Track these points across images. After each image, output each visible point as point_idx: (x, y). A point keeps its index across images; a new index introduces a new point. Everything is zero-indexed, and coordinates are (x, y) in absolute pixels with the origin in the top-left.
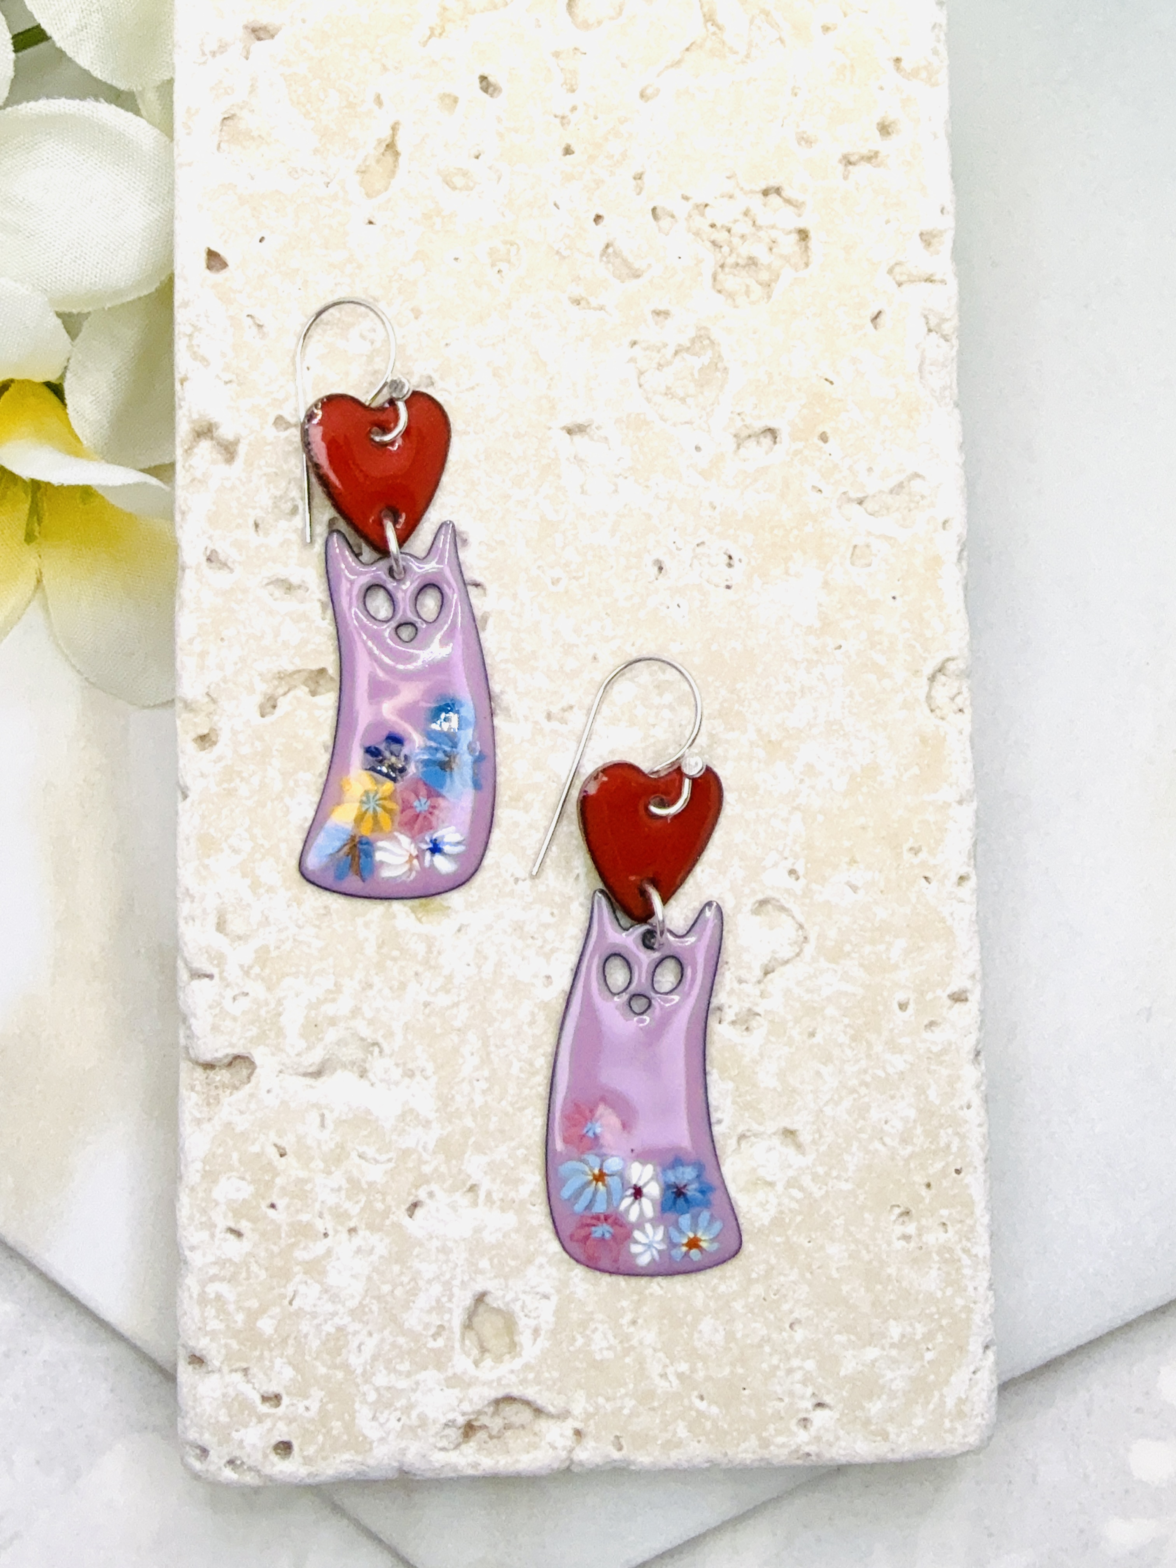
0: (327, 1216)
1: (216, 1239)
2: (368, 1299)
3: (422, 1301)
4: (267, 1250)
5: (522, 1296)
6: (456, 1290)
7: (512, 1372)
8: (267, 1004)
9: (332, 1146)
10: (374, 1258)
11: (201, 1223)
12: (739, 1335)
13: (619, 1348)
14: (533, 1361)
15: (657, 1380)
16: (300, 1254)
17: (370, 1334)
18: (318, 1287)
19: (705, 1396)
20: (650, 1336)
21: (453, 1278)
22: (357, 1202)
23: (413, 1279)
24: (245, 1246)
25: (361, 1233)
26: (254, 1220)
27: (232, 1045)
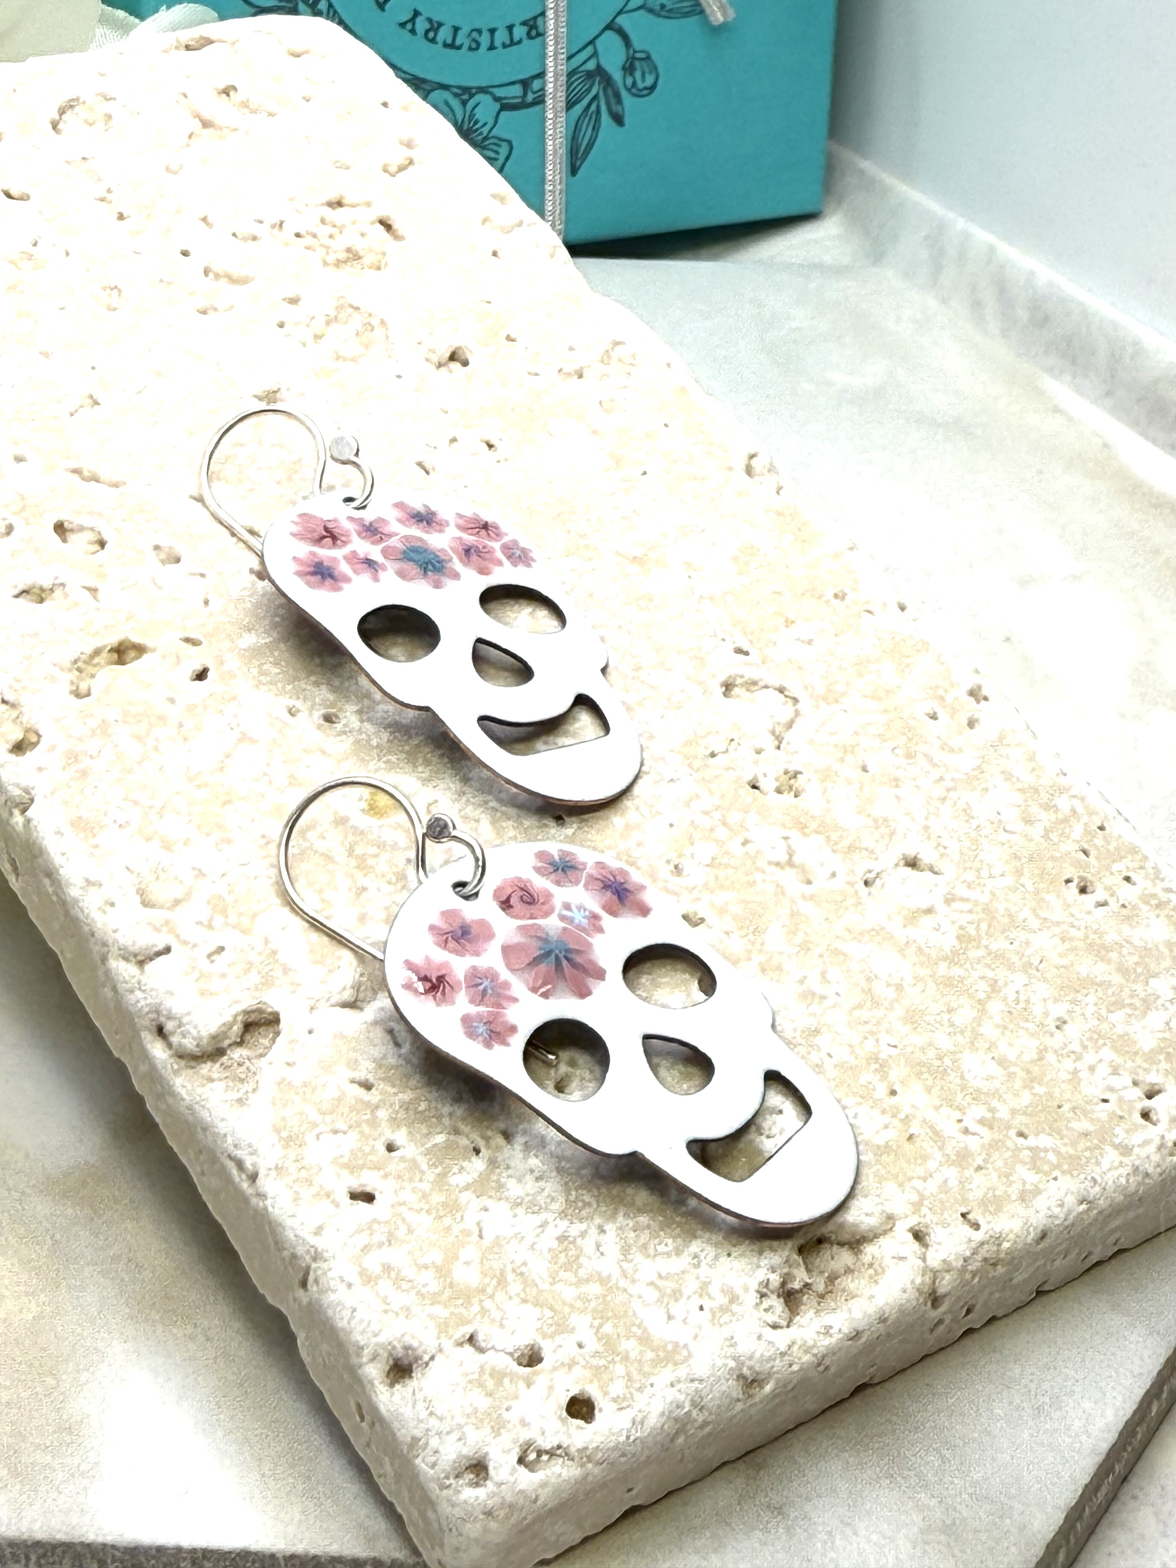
8: (254, 948)
11: (313, 1196)
12: (1012, 1057)
19: (1026, 1131)
20: (921, 1098)
24: (384, 1202)
26: (377, 1166)
27: (236, 1001)
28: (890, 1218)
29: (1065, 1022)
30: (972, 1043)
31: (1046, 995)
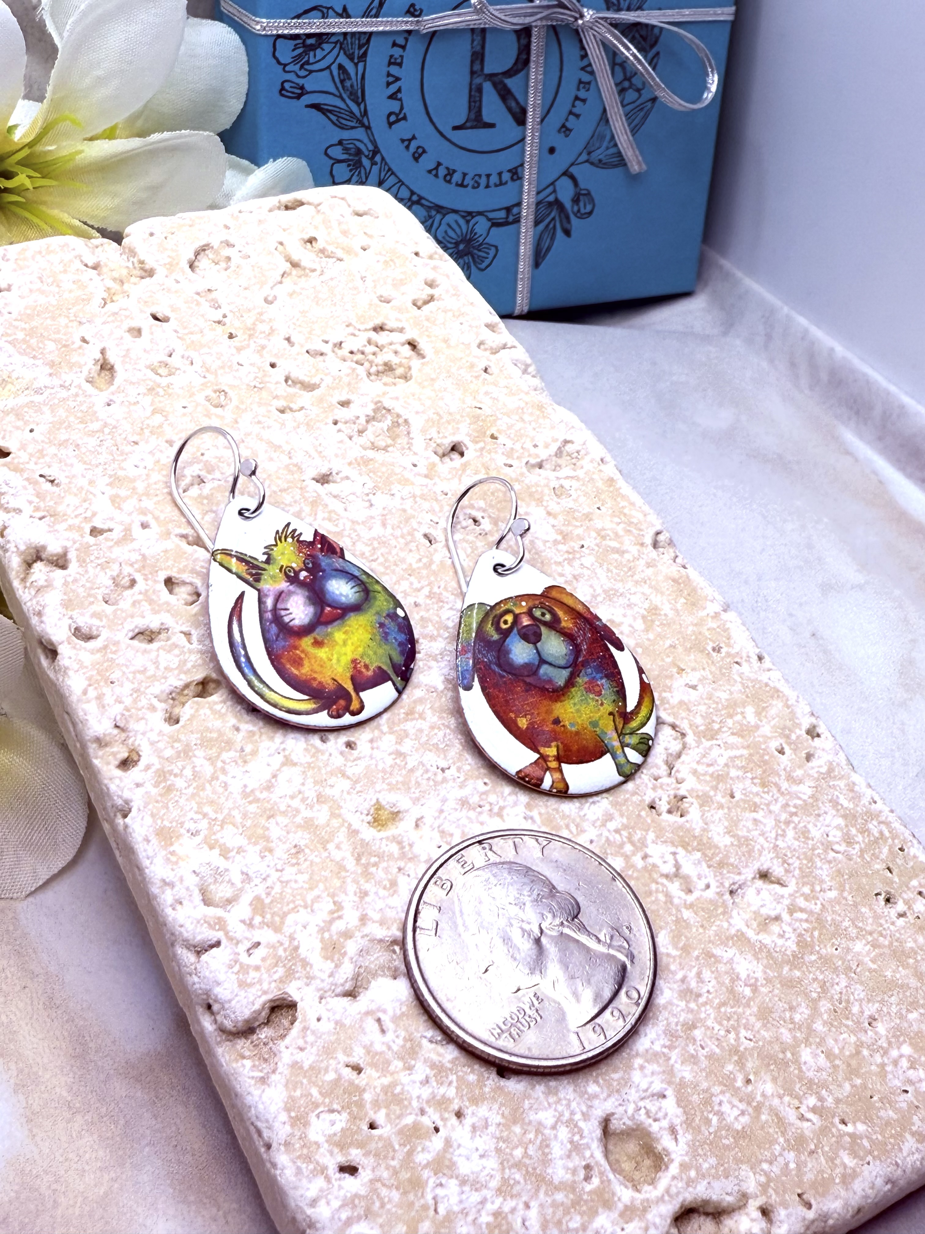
0: (430, 1110)
1: (333, 1181)
2: (507, 1171)
3: (557, 1150)
4: (387, 1168)
5: (641, 1104)
6: (581, 1124)
7: (674, 1178)
8: (282, 944)
9: (400, 1042)
10: (492, 1129)
11: (312, 1172)
12: (837, 1051)
13: (750, 1110)
14: (687, 1159)
15: (798, 1123)
16: (422, 1158)
17: (527, 1206)
18: (453, 1183)
19: (846, 1120)
20: (769, 1088)
21: (573, 1113)
22: (450, 1083)
23: (538, 1131)
24: (365, 1175)
25: (468, 1112)
26: (361, 1145)
27: (265, 993)
28: (744, 1197)
29: (875, 1020)
30: (807, 1040)
31: (862, 996)
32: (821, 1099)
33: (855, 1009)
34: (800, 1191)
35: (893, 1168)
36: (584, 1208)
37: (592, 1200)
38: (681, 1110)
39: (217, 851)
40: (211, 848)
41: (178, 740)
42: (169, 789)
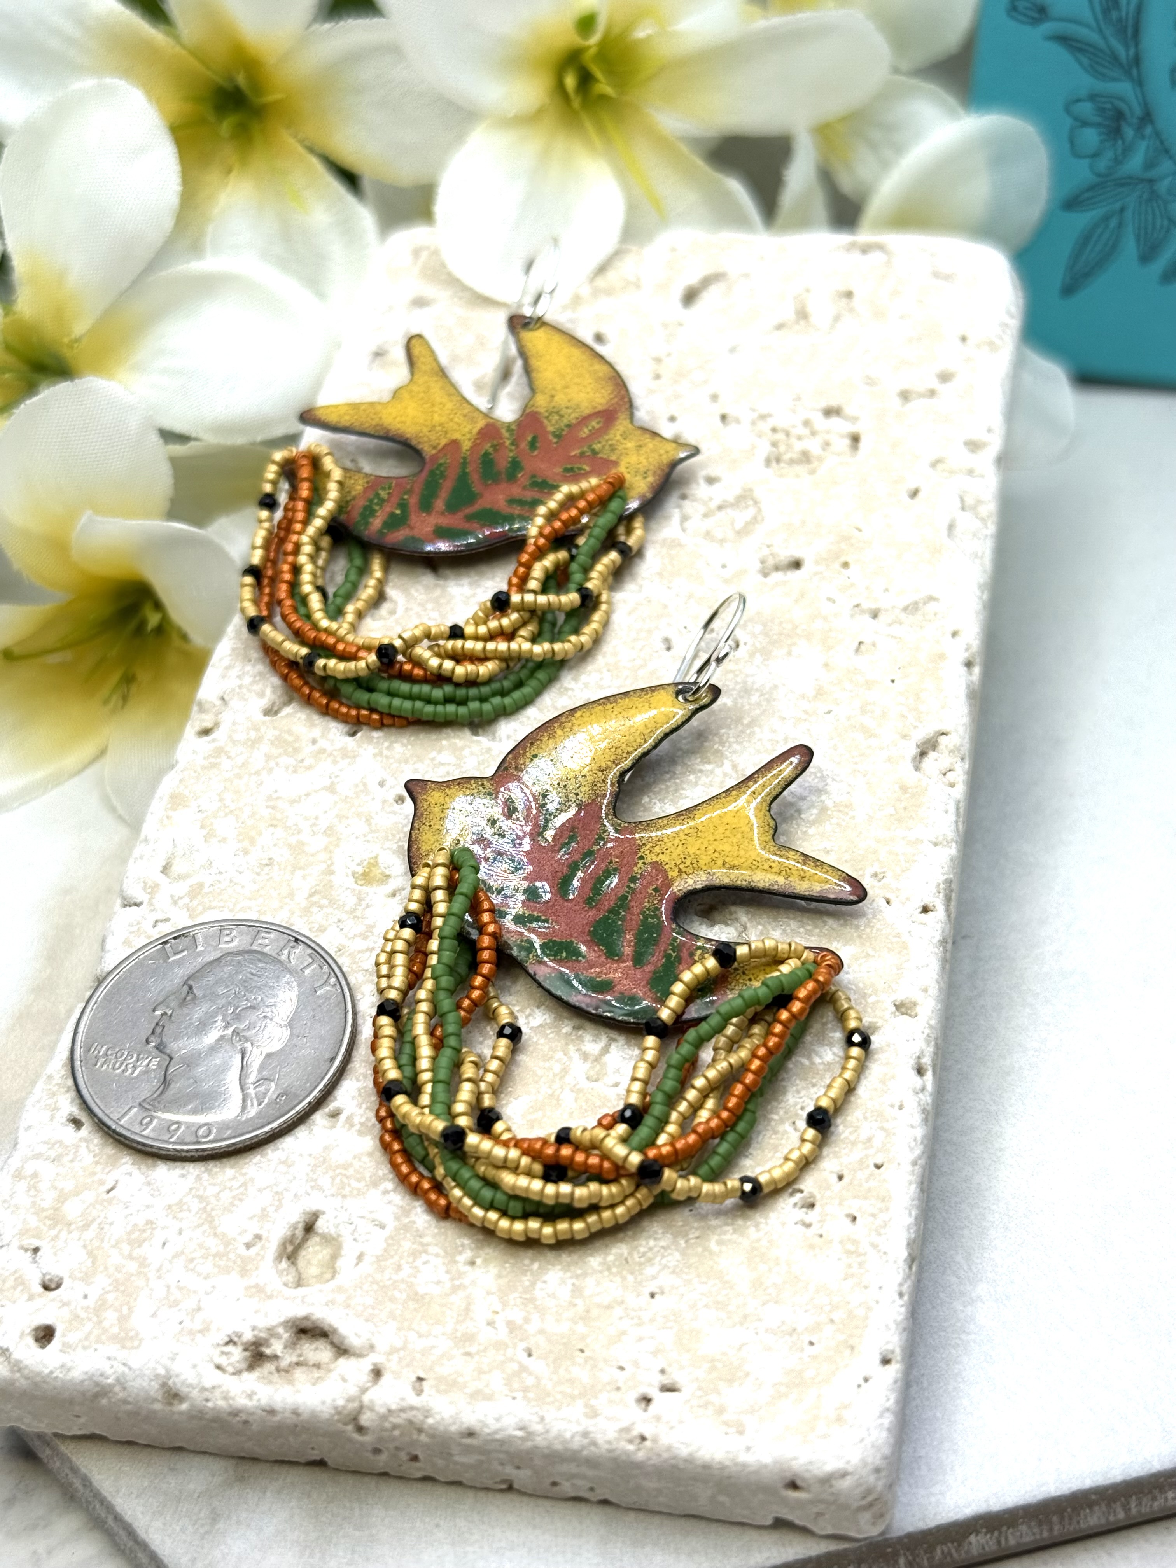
1: (55, 1121)
2: (190, 1197)
3: (247, 1207)
4: (102, 1138)
5: (356, 1220)
6: (286, 1203)
11: (46, 1105)
13: (448, 1285)
14: (349, 1285)
15: (482, 1324)
17: (180, 1232)
21: (287, 1189)
31: (669, 1264)
32: (527, 1320)
33: (649, 1271)
34: (422, 1376)
35: (536, 1419)
36: (222, 1263)
37: (235, 1262)
38: (385, 1245)
39: (204, 832)
40: (202, 827)
41: (257, 729)
42: (214, 766)
